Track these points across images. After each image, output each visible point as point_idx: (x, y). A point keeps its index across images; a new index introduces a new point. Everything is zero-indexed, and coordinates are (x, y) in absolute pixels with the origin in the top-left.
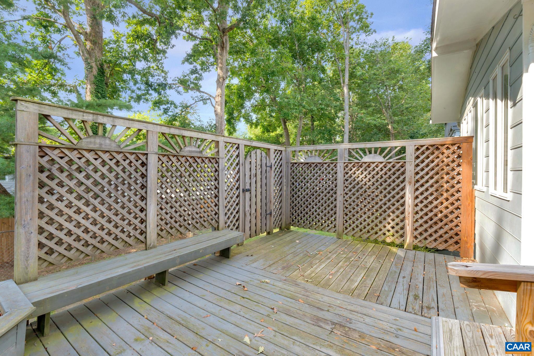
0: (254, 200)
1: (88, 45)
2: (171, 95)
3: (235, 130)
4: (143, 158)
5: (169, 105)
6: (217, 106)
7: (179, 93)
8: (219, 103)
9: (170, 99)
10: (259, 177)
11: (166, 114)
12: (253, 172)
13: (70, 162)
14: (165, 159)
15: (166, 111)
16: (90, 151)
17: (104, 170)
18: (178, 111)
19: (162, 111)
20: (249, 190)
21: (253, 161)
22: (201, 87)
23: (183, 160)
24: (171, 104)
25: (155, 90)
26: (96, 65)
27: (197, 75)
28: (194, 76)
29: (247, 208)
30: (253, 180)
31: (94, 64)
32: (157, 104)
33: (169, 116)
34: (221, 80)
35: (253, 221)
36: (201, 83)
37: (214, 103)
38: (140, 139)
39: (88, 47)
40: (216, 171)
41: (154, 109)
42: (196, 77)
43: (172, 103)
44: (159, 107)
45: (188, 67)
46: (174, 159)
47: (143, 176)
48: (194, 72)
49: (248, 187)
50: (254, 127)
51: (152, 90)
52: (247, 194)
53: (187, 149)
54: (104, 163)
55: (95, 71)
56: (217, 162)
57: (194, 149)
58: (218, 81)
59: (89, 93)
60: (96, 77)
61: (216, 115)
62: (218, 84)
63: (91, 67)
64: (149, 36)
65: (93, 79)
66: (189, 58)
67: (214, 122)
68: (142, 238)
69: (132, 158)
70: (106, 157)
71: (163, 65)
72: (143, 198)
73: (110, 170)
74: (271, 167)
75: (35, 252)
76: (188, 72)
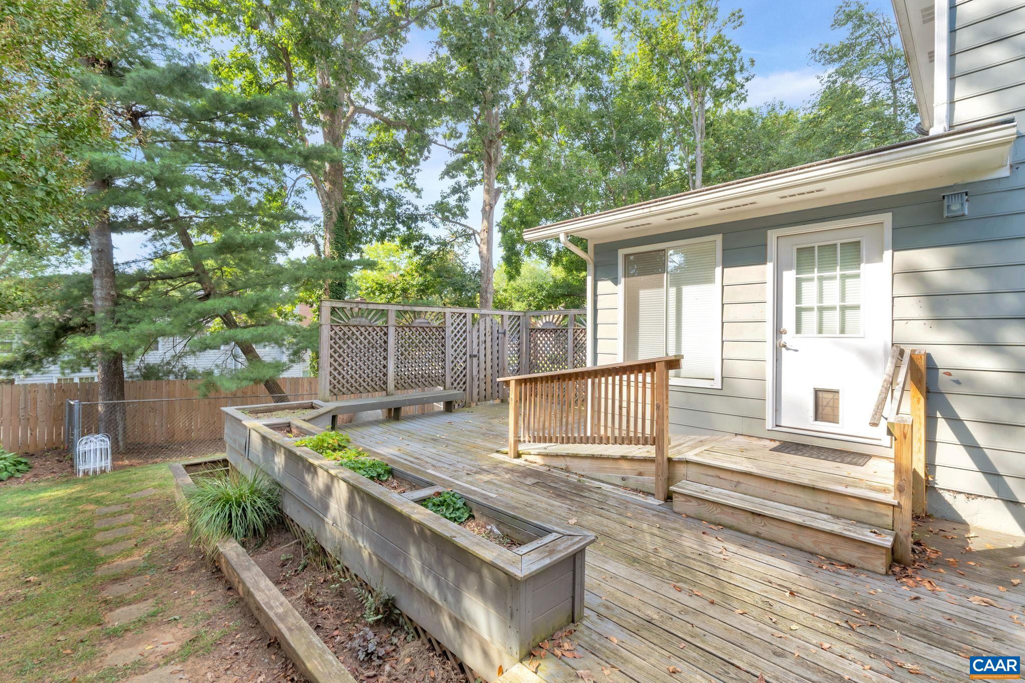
0: (482, 365)
1: (327, 186)
2: (426, 228)
3: (518, 272)
4: (385, 329)
5: (423, 241)
6: (482, 245)
7: (434, 225)
8: (485, 241)
9: (424, 232)
10: (489, 344)
11: (419, 254)
12: (482, 338)
13: (344, 334)
14: (400, 330)
15: (418, 250)
16: (354, 326)
17: (362, 338)
18: (434, 248)
19: (411, 251)
20: (475, 356)
21: (482, 328)
22: (467, 210)
23: (414, 330)
24: (425, 239)
25: (403, 222)
26: (336, 209)
27: (461, 194)
28: (457, 196)
29: (475, 373)
30: (482, 347)
31: (333, 210)
32: (406, 241)
33: (423, 256)
34: (487, 208)
35: (483, 386)
36: (466, 204)
37: (479, 241)
38: (384, 293)
39: (327, 189)
40: (443, 338)
41: (402, 249)
42: (460, 197)
43: (427, 238)
44: (409, 245)
45: (449, 183)
46: (407, 330)
47: (385, 342)
48: (456, 190)
49: (475, 353)
50: (553, 263)
51: (400, 223)
52: (475, 360)
53: (418, 321)
54: (361, 334)
55: (335, 218)
56: (444, 331)
57: (423, 321)
58: (484, 210)
59: (328, 244)
60: (335, 225)
61: (482, 257)
62: (483, 214)
63: (331, 213)
64: (396, 145)
65: (333, 227)
66: (451, 170)
67: (478, 268)
68: (384, 387)
69: (378, 329)
70: (363, 329)
71: (416, 181)
72: (385, 358)
73: (365, 338)
74: (504, 333)
75: (328, 387)
76: (449, 191)
